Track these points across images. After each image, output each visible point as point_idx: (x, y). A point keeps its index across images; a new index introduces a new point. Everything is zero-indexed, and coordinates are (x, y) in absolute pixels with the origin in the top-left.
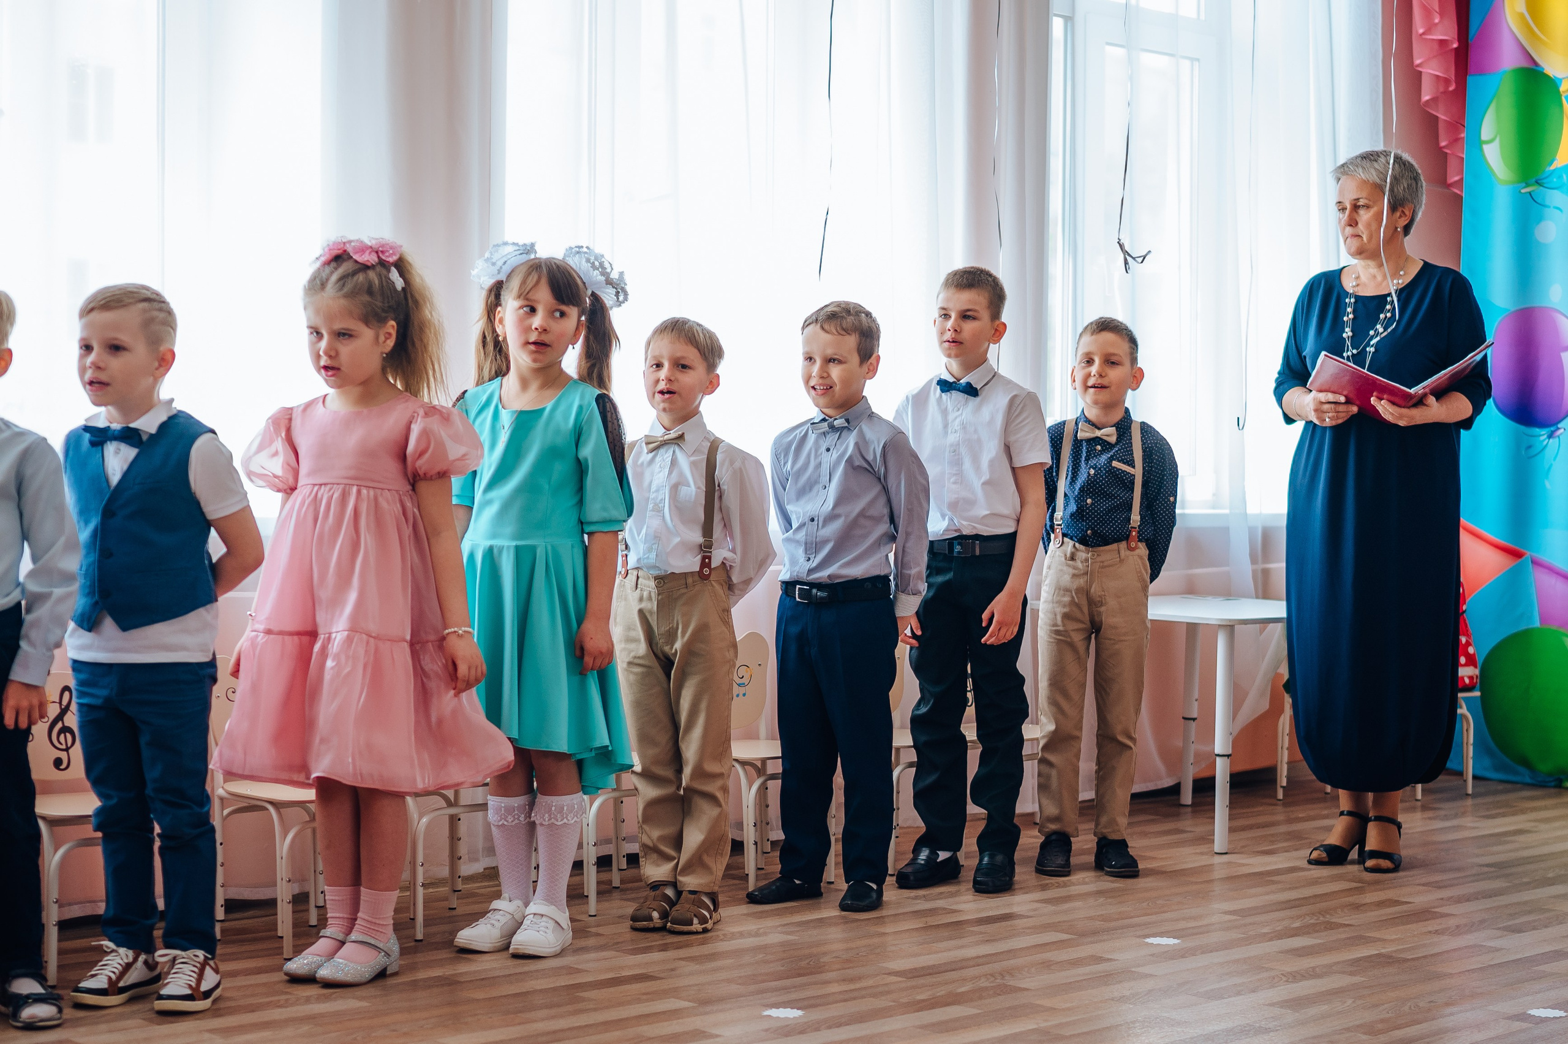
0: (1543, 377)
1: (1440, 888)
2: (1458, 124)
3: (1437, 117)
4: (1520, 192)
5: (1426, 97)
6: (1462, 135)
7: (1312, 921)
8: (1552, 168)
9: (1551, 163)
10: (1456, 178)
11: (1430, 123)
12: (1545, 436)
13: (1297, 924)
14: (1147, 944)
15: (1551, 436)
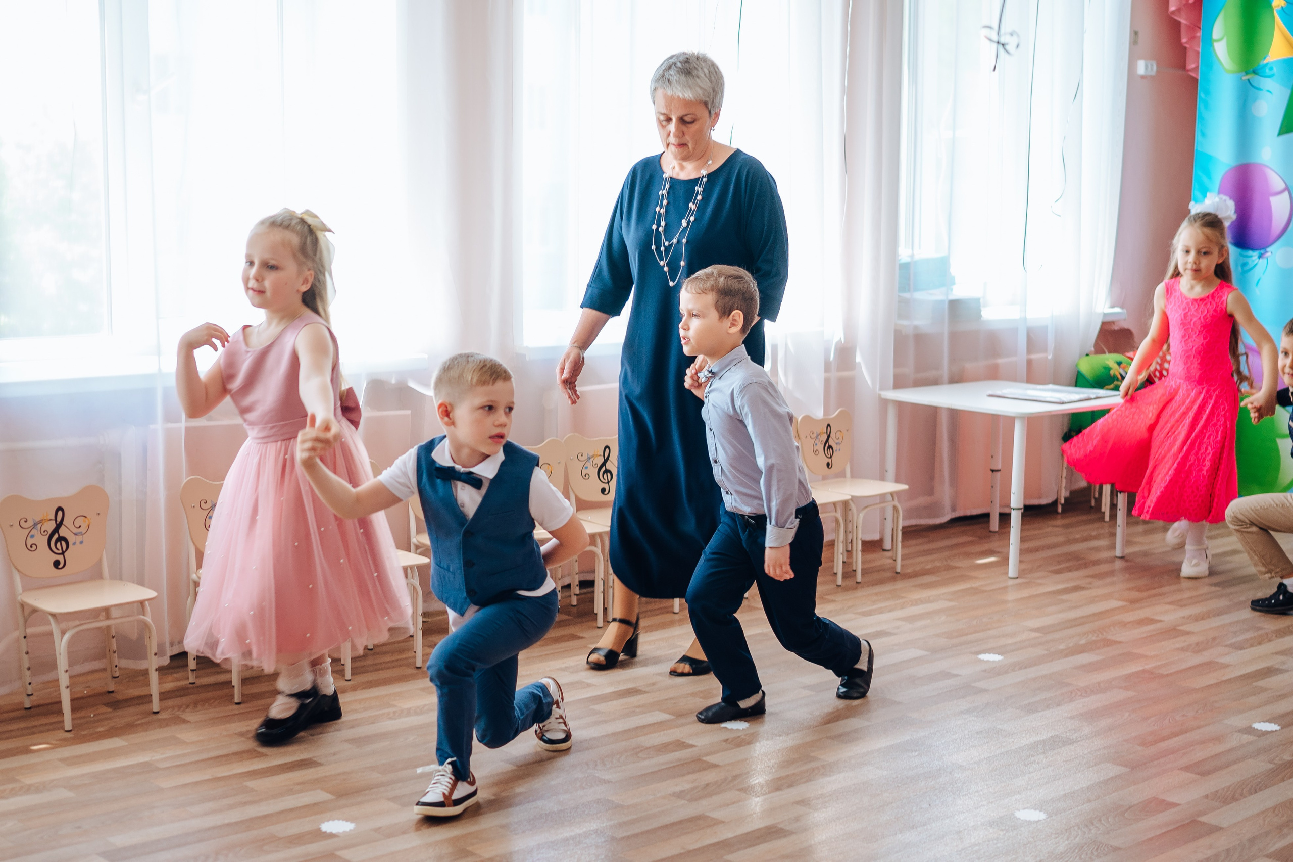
0: (1256, 215)
1: (1182, 606)
2: (1196, 26)
3: (1179, 23)
4: (1241, 79)
5: (1172, 8)
6: (1198, 34)
7: (1094, 638)
8: (1265, 61)
9: (1265, 58)
10: (1193, 66)
11: (1174, 27)
12: (1256, 257)
13: (1083, 642)
14: (980, 660)
15: (1260, 257)
